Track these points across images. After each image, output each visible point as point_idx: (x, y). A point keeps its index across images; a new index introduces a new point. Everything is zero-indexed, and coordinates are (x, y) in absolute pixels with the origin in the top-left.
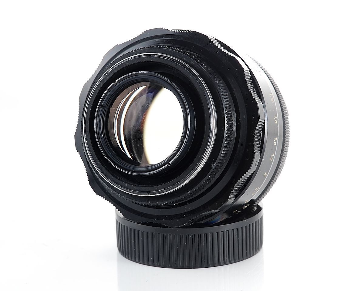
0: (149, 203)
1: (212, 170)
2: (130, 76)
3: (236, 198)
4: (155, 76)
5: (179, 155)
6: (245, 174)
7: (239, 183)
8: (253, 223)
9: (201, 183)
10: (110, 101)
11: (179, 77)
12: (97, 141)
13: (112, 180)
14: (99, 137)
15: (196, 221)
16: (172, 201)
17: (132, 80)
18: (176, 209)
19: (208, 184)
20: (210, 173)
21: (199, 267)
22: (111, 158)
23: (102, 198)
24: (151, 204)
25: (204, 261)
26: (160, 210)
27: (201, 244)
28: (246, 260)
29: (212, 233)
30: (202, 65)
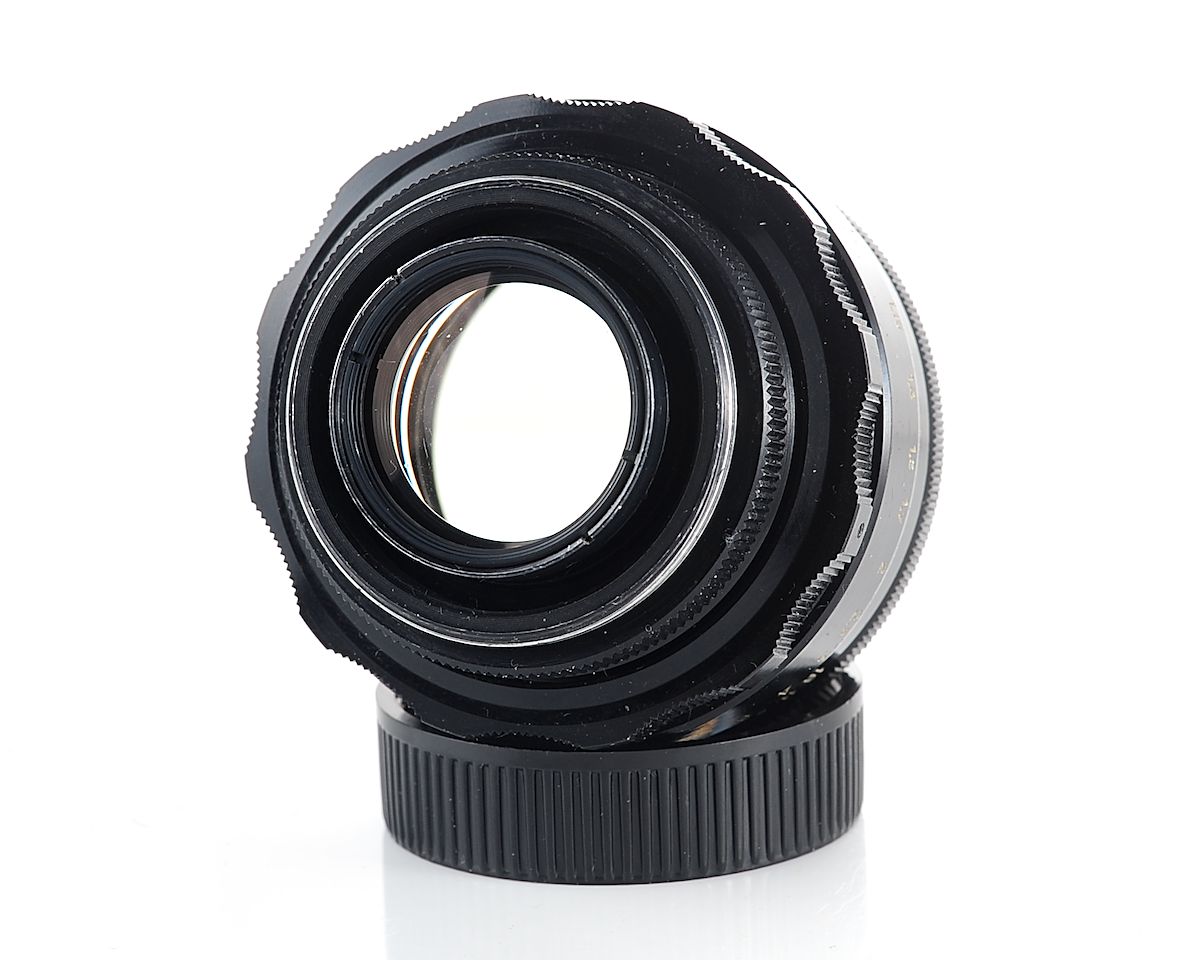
0: (515, 670)
1: (725, 556)
2: (447, 253)
3: (793, 645)
4: (531, 250)
5: (620, 507)
6: (828, 565)
7: (807, 597)
8: (829, 735)
9: (690, 599)
10: (379, 336)
11: (603, 253)
12: (341, 470)
13: (391, 598)
14: (346, 455)
15: (663, 728)
16: (592, 661)
17: (453, 265)
18: (600, 686)
19: (707, 602)
20: (718, 565)
21: (671, 877)
22: (391, 524)
23: (347, 659)
24: (522, 671)
25: (689, 855)
26: (546, 692)
27: (678, 800)
28: (820, 850)
29: (714, 765)
30: (681, 213)
